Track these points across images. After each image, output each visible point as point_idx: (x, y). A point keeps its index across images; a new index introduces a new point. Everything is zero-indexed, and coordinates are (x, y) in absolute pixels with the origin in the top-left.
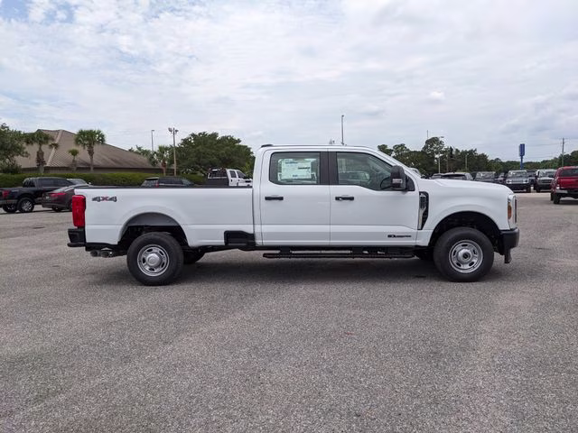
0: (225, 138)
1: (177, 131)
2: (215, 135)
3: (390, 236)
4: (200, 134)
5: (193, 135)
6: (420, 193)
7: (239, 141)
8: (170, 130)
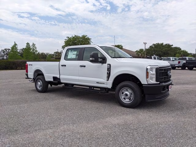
0: (166, 45)
1: (146, 43)
2: (162, 44)
3: (97, 83)
4: (156, 44)
5: (154, 44)
6: (108, 64)
7: (172, 45)
8: (144, 43)
